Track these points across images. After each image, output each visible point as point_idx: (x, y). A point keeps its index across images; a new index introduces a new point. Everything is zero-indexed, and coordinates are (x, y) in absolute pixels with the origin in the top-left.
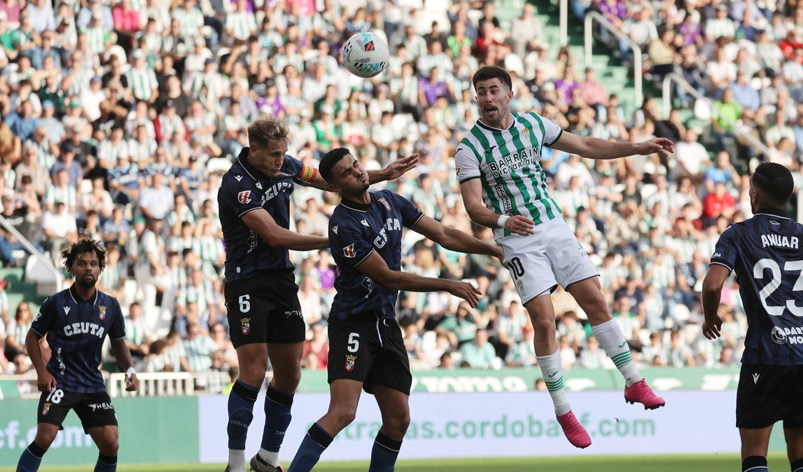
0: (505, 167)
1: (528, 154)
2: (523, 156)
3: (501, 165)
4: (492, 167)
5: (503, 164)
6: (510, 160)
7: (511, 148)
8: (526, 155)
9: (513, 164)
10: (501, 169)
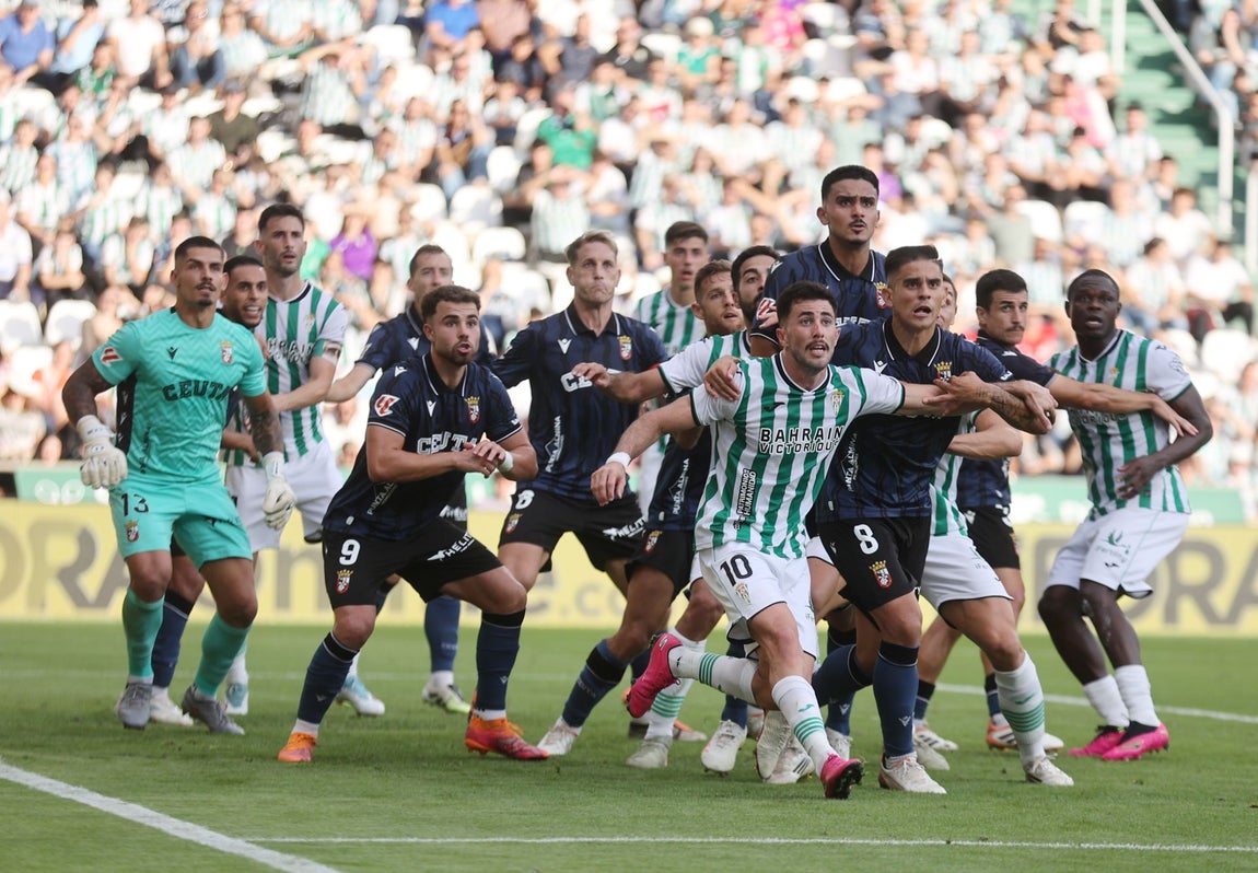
0: (783, 443)
1: (825, 435)
2: (818, 436)
3: (778, 437)
4: (763, 435)
5: (782, 438)
6: (796, 435)
7: (806, 412)
8: (822, 436)
9: (798, 442)
10: (775, 444)
